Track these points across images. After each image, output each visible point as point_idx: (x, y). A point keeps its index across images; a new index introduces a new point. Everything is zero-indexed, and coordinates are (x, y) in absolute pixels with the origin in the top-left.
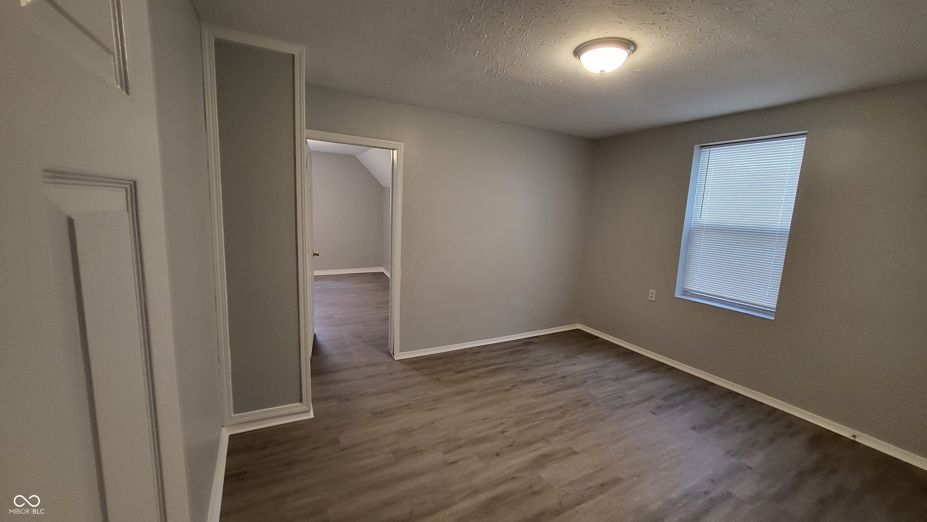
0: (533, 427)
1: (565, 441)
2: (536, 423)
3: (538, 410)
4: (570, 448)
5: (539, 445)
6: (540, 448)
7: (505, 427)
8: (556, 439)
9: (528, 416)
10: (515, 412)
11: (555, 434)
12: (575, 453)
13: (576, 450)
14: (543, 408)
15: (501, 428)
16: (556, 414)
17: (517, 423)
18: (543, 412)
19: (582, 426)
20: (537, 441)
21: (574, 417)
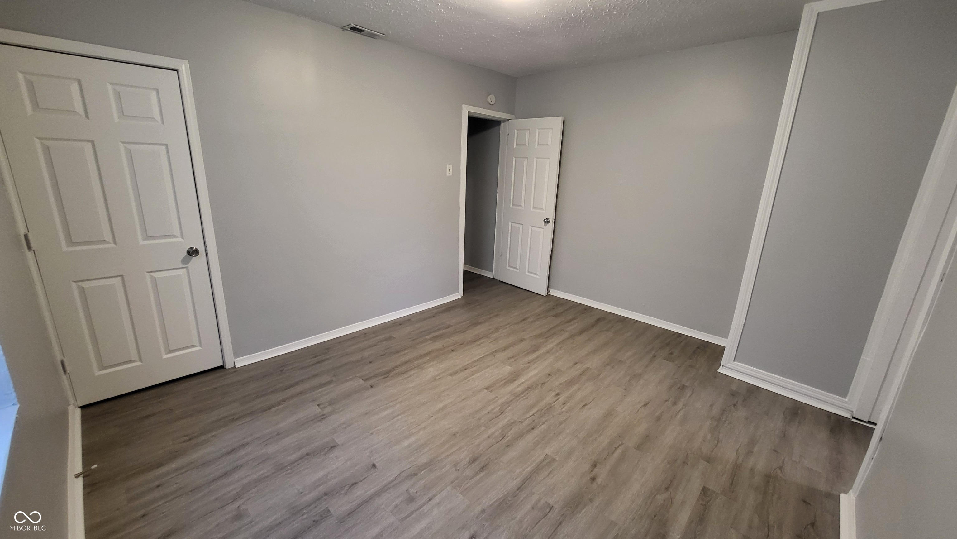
0: (531, 407)
1: (497, 397)
2: (531, 413)
3: (536, 432)
4: (491, 392)
5: (520, 389)
6: (519, 386)
7: (558, 400)
8: (505, 398)
9: (544, 420)
10: (561, 423)
11: (508, 403)
12: (486, 389)
13: (486, 391)
14: (530, 438)
15: (562, 398)
16: (512, 431)
17: (549, 408)
18: (528, 431)
19: (479, 419)
20: (523, 393)
21: (490, 432)
